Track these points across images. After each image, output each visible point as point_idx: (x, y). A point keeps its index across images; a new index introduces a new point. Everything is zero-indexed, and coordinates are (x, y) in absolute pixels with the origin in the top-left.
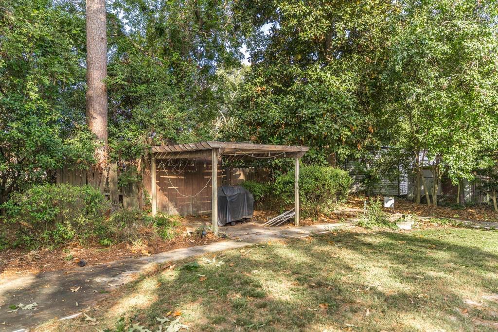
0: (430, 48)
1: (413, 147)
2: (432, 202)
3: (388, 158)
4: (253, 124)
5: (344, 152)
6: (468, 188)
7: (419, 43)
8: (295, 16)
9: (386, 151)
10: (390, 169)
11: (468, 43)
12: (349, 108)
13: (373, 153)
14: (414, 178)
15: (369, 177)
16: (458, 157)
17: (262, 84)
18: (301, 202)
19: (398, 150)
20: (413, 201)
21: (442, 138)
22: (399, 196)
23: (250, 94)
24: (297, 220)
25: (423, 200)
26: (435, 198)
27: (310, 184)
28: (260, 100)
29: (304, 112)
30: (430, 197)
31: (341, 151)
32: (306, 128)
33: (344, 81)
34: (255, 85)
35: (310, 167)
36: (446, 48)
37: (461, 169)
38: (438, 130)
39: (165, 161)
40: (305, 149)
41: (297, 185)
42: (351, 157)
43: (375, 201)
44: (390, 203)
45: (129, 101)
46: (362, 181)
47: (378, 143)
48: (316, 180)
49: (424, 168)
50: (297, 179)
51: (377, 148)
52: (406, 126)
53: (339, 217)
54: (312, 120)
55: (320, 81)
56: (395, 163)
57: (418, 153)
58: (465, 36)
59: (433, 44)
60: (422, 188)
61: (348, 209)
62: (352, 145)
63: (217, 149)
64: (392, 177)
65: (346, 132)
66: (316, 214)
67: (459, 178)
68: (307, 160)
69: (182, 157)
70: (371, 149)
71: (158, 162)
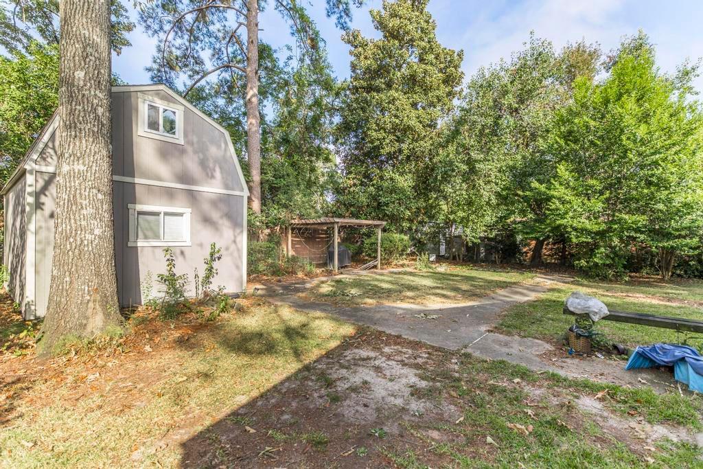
0: (457, 167)
1: (449, 223)
2: (459, 259)
3: (433, 229)
4: (348, 206)
5: (406, 225)
6: (482, 250)
7: (451, 163)
8: (378, 139)
9: (431, 224)
10: (434, 236)
11: (477, 165)
12: (410, 198)
13: (423, 226)
14: (449, 243)
15: (420, 242)
16: (472, 229)
17: (353, 179)
18: (381, 255)
19: (439, 224)
20: (448, 258)
21: (463, 219)
22: (439, 256)
23: (345, 185)
24: (379, 266)
25: (454, 258)
26: (461, 256)
27: (387, 244)
28: (352, 189)
29: (383, 200)
30: (459, 255)
31: (404, 224)
32: (384, 210)
33: (406, 180)
34: (349, 179)
35: (385, 234)
36: (465, 167)
37: (473, 237)
38: (461, 214)
39: (300, 229)
40: (385, 223)
41: (379, 245)
42: (410, 229)
43: (424, 254)
44: (433, 258)
45: (274, 190)
46: (415, 245)
47: (426, 220)
48: (391, 242)
49: (456, 237)
50: (379, 241)
51: (426, 223)
52: (445, 207)
53: (402, 266)
54: (387, 205)
55: (392, 179)
56: (437, 233)
57: (452, 227)
58: (476, 161)
59: (459, 165)
60: (454, 250)
61: (406, 262)
62: (411, 220)
63: (338, 223)
64: (435, 242)
65: (408, 213)
66: (389, 264)
67: (473, 242)
68: (384, 230)
69: (313, 226)
70: (422, 223)
71: (293, 229)
